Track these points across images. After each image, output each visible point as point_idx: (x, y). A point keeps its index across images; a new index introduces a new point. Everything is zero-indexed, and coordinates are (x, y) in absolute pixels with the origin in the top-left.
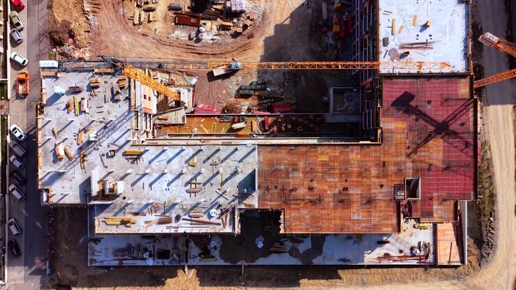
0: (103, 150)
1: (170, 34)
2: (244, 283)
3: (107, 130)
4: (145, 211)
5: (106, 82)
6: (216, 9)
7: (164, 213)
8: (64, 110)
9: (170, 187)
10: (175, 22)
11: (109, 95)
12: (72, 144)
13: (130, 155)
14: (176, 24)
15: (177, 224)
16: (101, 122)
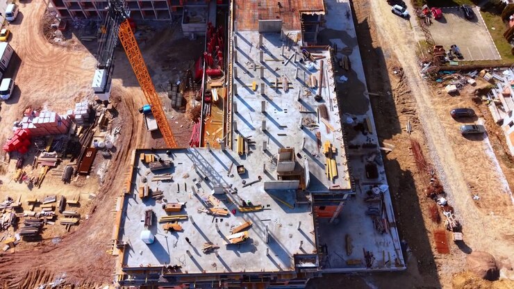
0: (238, 183)
1: (99, 179)
2: (389, 93)
3: (210, 178)
4: (314, 133)
5: (145, 181)
6: (81, 132)
7: (314, 113)
8: (177, 237)
9: (283, 109)
10: (86, 175)
11: (162, 177)
12: (228, 225)
13: (244, 149)
14: (88, 174)
15: (326, 100)
16: (199, 186)
